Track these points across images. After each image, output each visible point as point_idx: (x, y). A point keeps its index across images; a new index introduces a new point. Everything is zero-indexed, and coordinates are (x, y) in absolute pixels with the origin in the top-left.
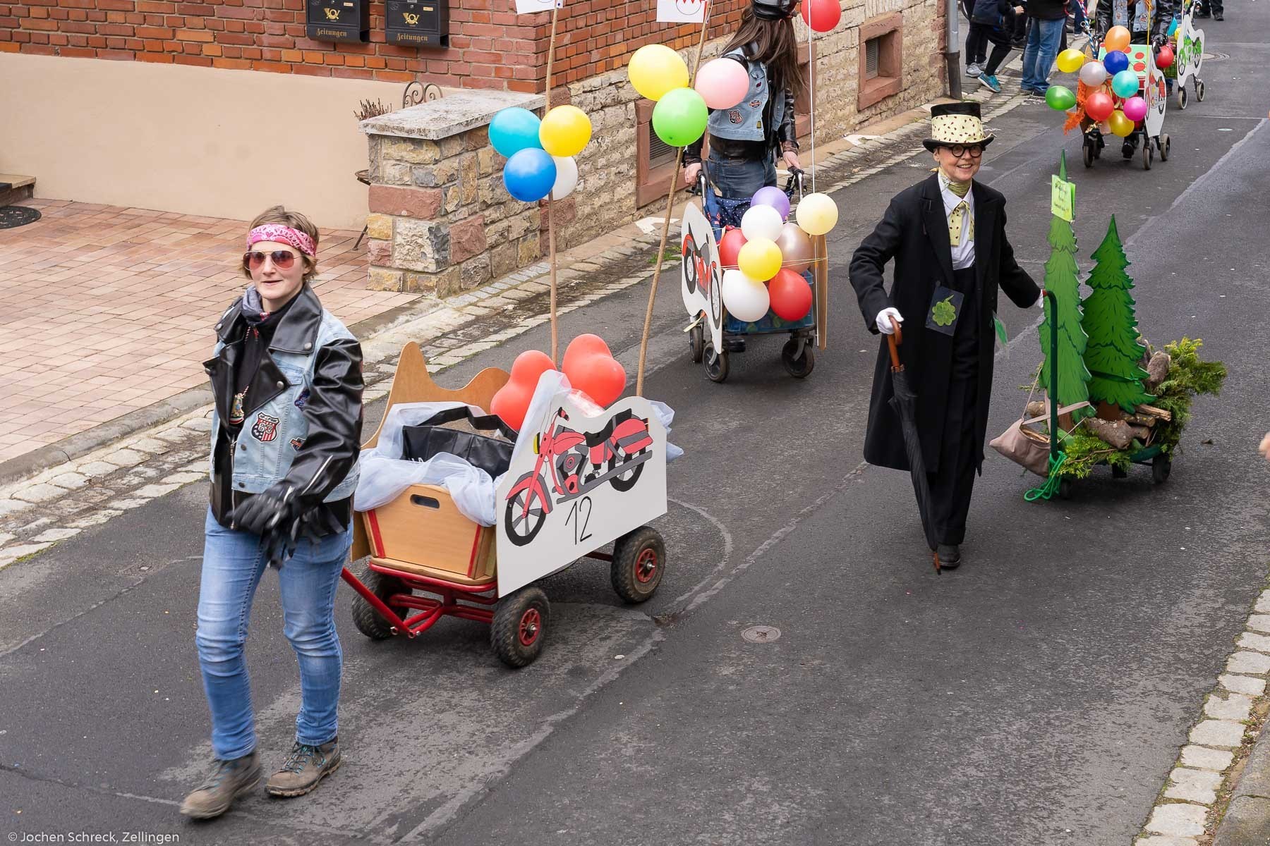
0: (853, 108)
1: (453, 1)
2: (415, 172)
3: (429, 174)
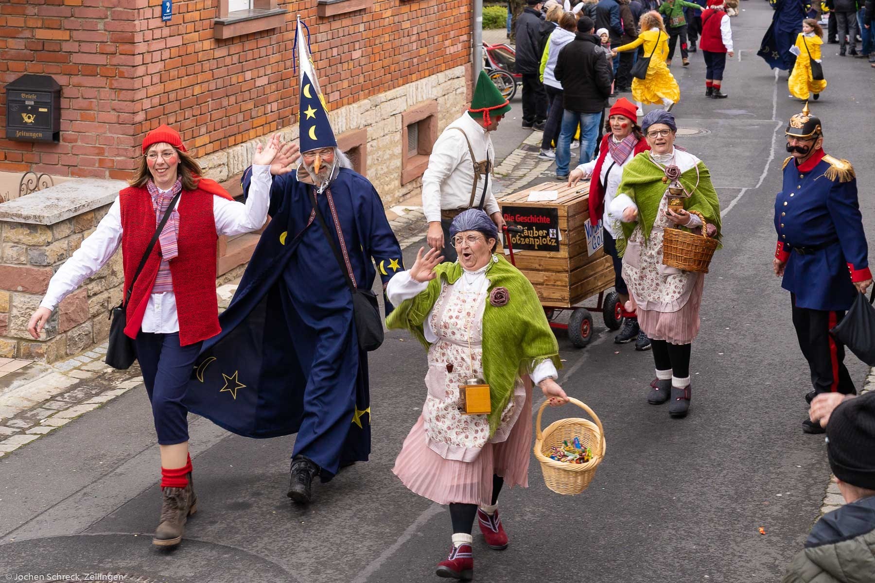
0: (397, 183)
1: (64, 103)
2: (30, 252)
3: (43, 254)
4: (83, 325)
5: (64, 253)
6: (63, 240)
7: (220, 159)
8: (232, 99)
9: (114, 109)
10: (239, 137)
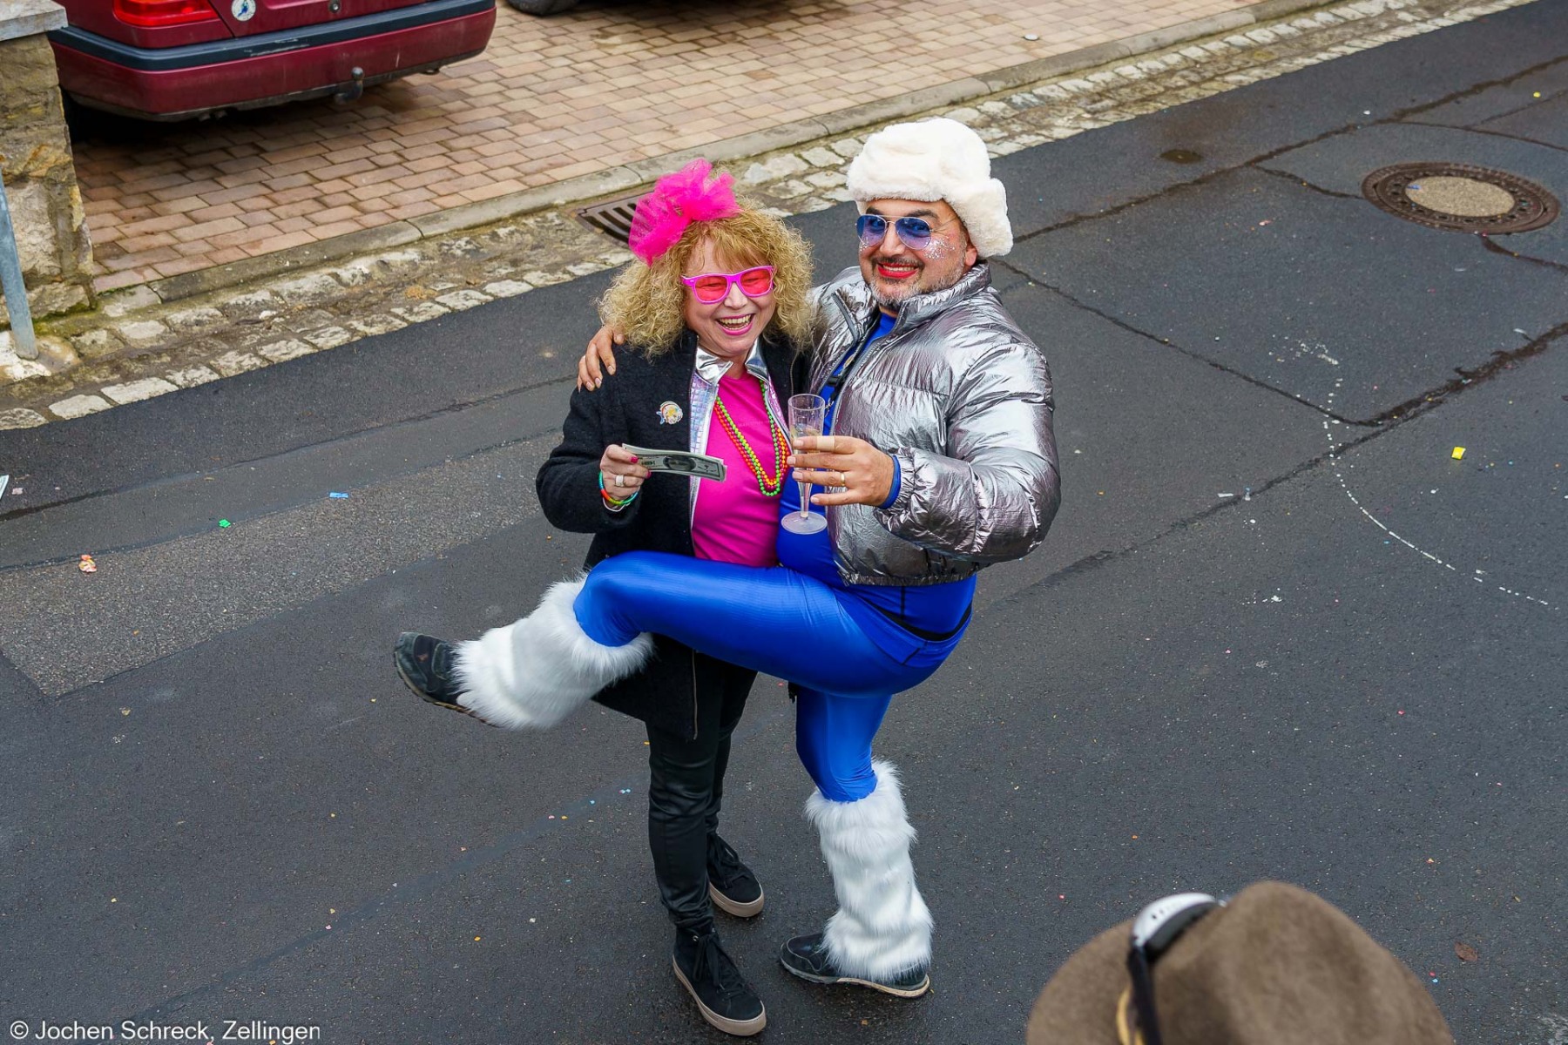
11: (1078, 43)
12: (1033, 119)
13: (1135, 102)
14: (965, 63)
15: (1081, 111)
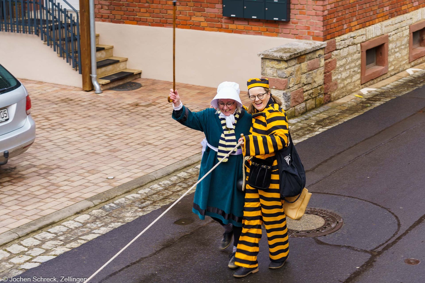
1: (292, 6)
2: (278, 72)
3: (283, 73)
4: (302, 104)
5: (293, 72)
6: (292, 67)
7: (362, 32)
8: (368, 5)
9: (314, 9)
10: (371, 22)
11: (132, 178)
12: (115, 215)
13: (160, 200)
14: (81, 194)
15: (136, 208)
